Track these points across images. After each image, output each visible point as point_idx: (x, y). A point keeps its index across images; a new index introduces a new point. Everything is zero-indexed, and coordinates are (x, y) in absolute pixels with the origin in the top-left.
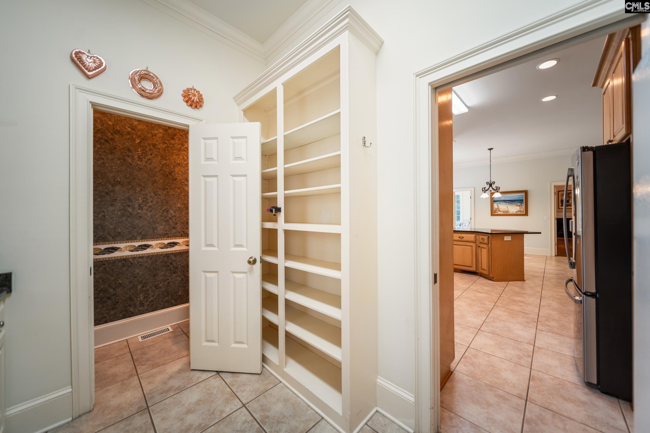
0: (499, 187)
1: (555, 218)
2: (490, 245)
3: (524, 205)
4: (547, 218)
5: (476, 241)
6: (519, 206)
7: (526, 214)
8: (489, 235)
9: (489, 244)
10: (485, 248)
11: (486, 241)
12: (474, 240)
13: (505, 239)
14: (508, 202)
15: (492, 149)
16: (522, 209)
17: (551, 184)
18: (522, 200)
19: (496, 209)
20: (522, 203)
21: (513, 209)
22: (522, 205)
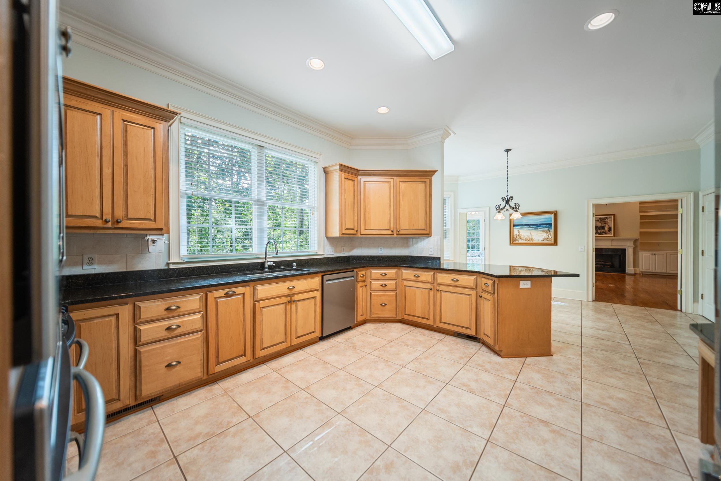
0: (519, 204)
1: (593, 248)
2: (496, 295)
3: (552, 231)
4: (582, 249)
5: (476, 287)
6: (546, 232)
7: (555, 243)
8: (496, 279)
9: (494, 293)
10: (490, 300)
11: (490, 289)
12: (474, 285)
13: (521, 286)
14: (531, 226)
15: (510, 150)
16: (550, 236)
17: (588, 202)
18: (550, 224)
19: (517, 236)
20: (550, 228)
21: (539, 235)
22: (549, 231)
